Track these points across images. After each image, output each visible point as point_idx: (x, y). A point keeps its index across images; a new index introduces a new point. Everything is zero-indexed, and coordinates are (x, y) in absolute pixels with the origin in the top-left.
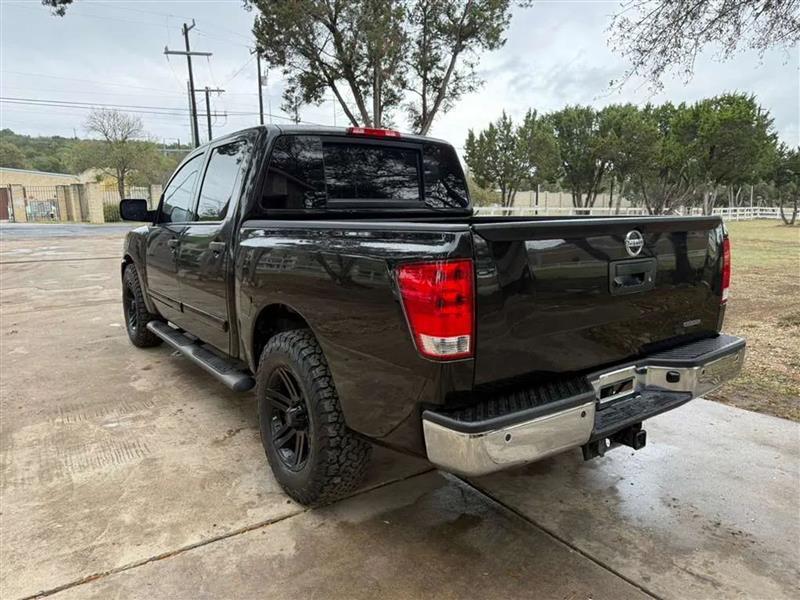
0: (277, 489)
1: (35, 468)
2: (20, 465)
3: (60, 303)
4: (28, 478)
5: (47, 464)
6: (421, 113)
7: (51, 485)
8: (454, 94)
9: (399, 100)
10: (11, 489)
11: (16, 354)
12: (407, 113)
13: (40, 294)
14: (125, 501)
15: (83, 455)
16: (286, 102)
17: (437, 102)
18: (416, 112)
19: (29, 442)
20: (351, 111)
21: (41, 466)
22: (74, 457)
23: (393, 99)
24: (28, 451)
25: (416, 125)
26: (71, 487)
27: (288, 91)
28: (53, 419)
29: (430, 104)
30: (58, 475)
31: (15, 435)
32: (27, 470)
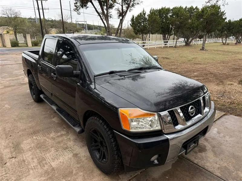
1: (35, 160)
2: (30, 160)
3: (12, 84)
4: (36, 166)
5: (39, 158)
6: (121, 11)
7: (45, 168)
8: (133, 5)
9: (113, 7)
10: (31, 172)
11: (6, 108)
12: (117, 12)
13: (3, 81)
14: (76, 175)
15: (50, 153)
16: (75, 8)
17: (128, 8)
18: (120, 11)
19: (28, 149)
20: (98, 11)
21: (38, 160)
22: (48, 155)
23: (111, 7)
24: (30, 153)
25: (120, 16)
26: (53, 169)
27: (75, 4)
28: (33, 137)
29: (125, 9)
30: (46, 164)
31: (22, 146)
32: (33, 162)
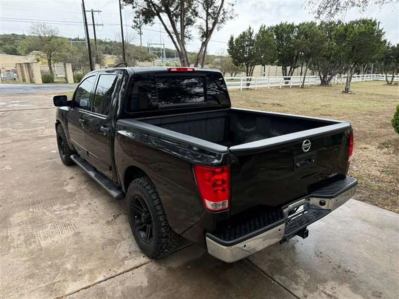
0: (138, 249)
1: (22, 238)
2: (15, 236)
3: (24, 138)
4: (20, 244)
5: (28, 235)
6: (205, 30)
7: (31, 248)
8: (222, 21)
9: (194, 22)
10: (12, 250)
11: (6, 170)
12: (198, 30)
13: (14, 132)
14: (67, 257)
15: (45, 230)
17: (214, 25)
18: (203, 30)
19: (18, 223)
20: (169, 29)
21: (25, 237)
22: (41, 232)
23: (190, 22)
24: (19, 228)
25: (203, 37)
26: (41, 249)
28: (29, 210)
29: (210, 26)
30: (34, 242)
31: (11, 219)
32: (19, 239)
